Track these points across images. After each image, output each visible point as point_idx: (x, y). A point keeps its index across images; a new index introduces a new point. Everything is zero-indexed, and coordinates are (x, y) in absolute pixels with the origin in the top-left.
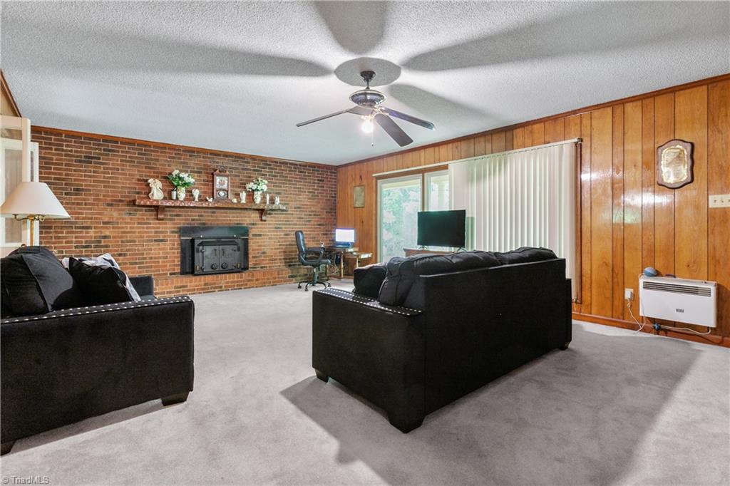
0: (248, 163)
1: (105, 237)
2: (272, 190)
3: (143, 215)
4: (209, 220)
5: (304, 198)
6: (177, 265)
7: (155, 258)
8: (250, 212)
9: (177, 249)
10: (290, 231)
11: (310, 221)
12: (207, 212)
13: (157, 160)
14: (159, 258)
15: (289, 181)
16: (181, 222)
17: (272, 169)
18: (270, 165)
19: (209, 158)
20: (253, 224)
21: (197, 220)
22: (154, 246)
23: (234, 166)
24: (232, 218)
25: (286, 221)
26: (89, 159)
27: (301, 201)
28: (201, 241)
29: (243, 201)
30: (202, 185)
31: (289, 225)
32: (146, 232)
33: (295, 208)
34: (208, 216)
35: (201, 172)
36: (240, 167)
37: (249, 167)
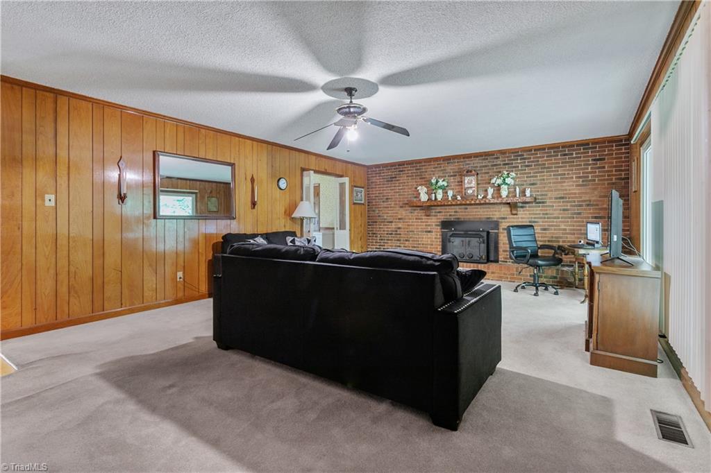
0: (497, 158)
1: (399, 228)
2: (526, 181)
3: (418, 213)
4: (463, 215)
5: (571, 186)
6: (439, 251)
7: (426, 244)
8: (500, 206)
9: (439, 238)
10: (549, 226)
11: (580, 214)
12: (461, 209)
13: (426, 172)
14: (428, 244)
15: (548, 168)
16: (442, 217)
17: (524, 159)
18: (523, 155)
19: (462, 162)
20: (504, 218)
21: (454, 215)
22: (425, 235)
23: (484, 164)
24: (482, 213)
25: (543, 214)
26: (392, 179)
27: (566, 190)
28: (451, 233)
29: (489, 196)
30: (457, 185)
31: (548, 218)
32: (420, 225)
33: (556, 198)
34: (462, 212)
35: (456, 175)
36: (490, 164)
37: (499, 163)
